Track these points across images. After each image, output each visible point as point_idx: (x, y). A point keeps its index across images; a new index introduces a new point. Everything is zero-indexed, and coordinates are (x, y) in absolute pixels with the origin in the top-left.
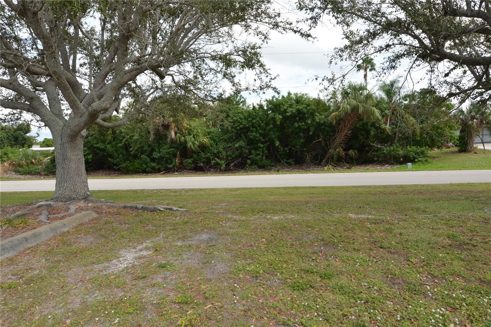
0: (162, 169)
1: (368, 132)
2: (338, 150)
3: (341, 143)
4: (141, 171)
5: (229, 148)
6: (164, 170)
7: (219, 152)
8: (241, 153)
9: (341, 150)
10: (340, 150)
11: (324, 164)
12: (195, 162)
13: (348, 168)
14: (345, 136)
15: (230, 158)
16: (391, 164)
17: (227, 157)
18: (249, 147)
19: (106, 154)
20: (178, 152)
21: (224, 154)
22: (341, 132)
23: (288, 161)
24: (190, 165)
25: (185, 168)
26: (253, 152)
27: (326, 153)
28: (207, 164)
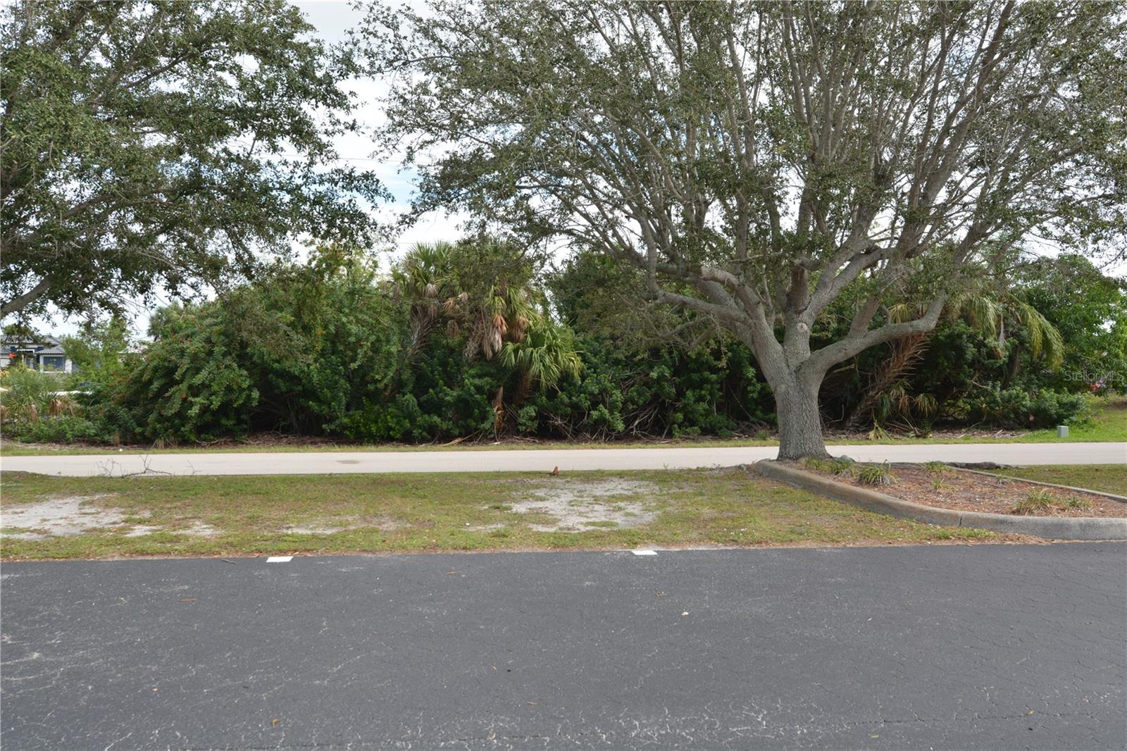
0: (456, 432)
1: (961, 351)
2: (894, 392)
3: (901, 377)
4: (398, 436)
5: (626, 379)
6: (460, 436)
7: (604, 391)
8: (656, 396)
10: (899, 393)
11: (853, 426)
12: (542, 417)
13: (918, 436)
14: (911, 359)
15: (631, 407)
16: (1008, 429)
17: (624, 403)
18: (677, 380)
19: (300, 388)
20: (502, 389)
21: (618, 395)
22: (903, 350)
23: (767, 417)
24: (529, 423)
25: (518, 433)
26: (689, 393)
27: (859, 398)
28: (569, 421)
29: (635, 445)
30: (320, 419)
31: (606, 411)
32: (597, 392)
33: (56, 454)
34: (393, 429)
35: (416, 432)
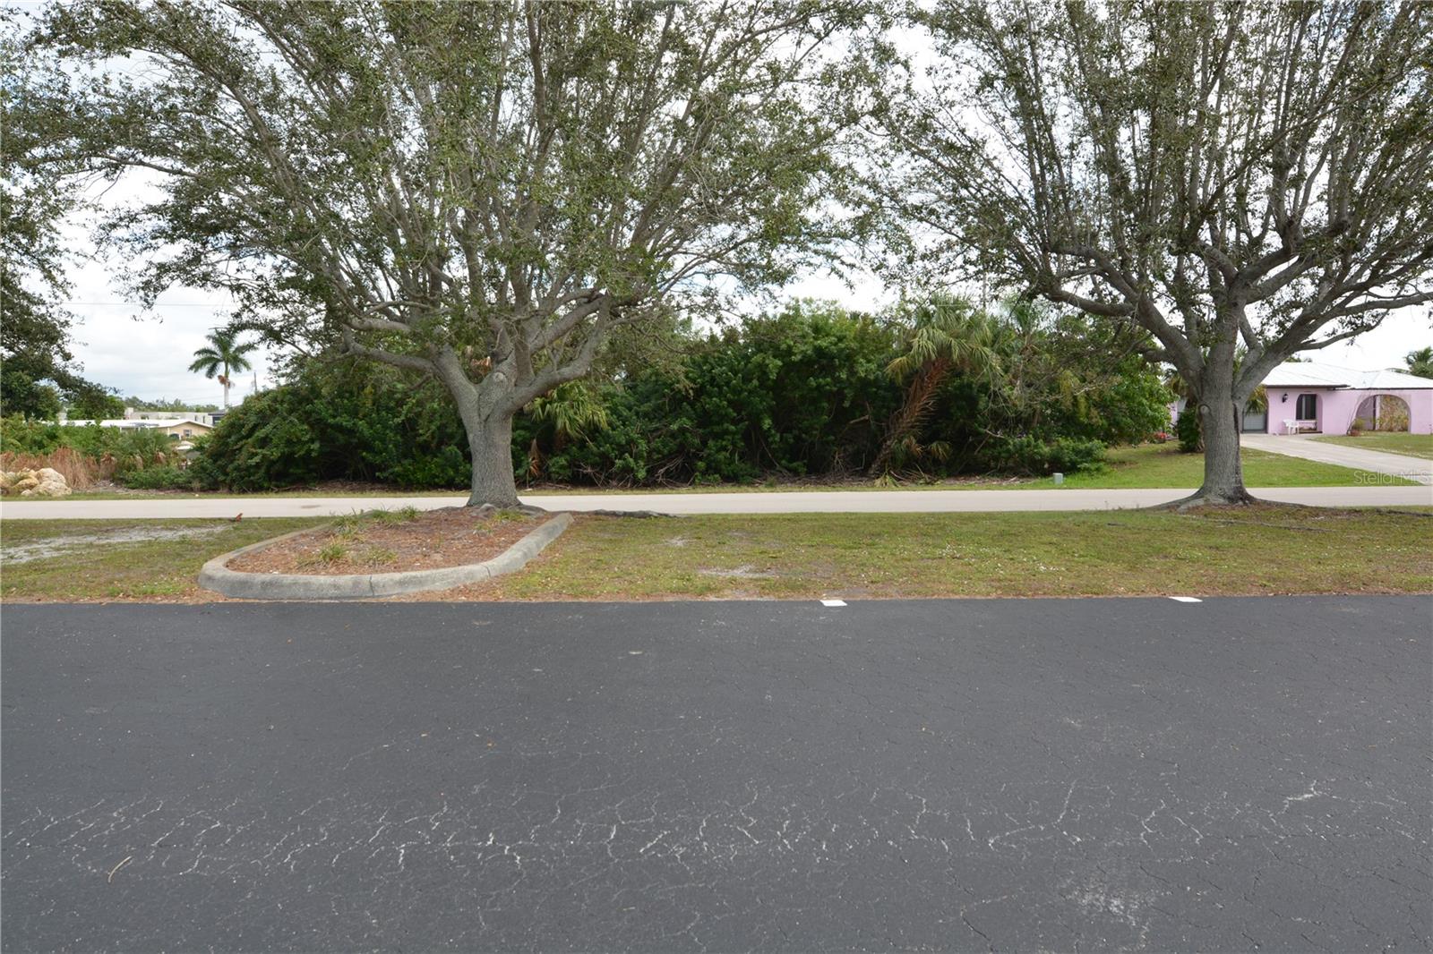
1: (973, 403)
2: (906, 441)
3: (913, 427)
4: (443, 483)
5: (653, 431)
7: (631, 442)
8: (682, 446)
9: (914, 441)
10: (910, 441)
11: (874, 473)
12: (573, 464)
13: (927, 484)
14: (923, 409)
15: (655, 457)
17: (650, 453)
18: (701, 431)
19: (356, 440)
20: (535, 441)
21: (643, 445)
22: (913, 400)
23: (791, 465)
24: (561, 472)
25: (549, 479)
26: (711, 443)
27: (879, 448)
28: (601, 469)
29: (657, 491)
30: (373, 468)
31: (631, 460)
32: (624, 442)
33: (144, 498)
34: (438, 477)
35: (457, 480)
